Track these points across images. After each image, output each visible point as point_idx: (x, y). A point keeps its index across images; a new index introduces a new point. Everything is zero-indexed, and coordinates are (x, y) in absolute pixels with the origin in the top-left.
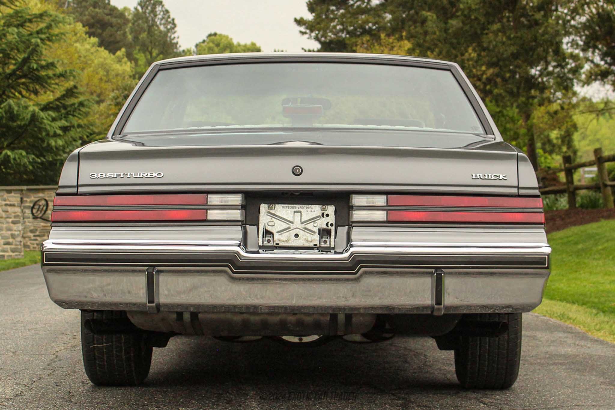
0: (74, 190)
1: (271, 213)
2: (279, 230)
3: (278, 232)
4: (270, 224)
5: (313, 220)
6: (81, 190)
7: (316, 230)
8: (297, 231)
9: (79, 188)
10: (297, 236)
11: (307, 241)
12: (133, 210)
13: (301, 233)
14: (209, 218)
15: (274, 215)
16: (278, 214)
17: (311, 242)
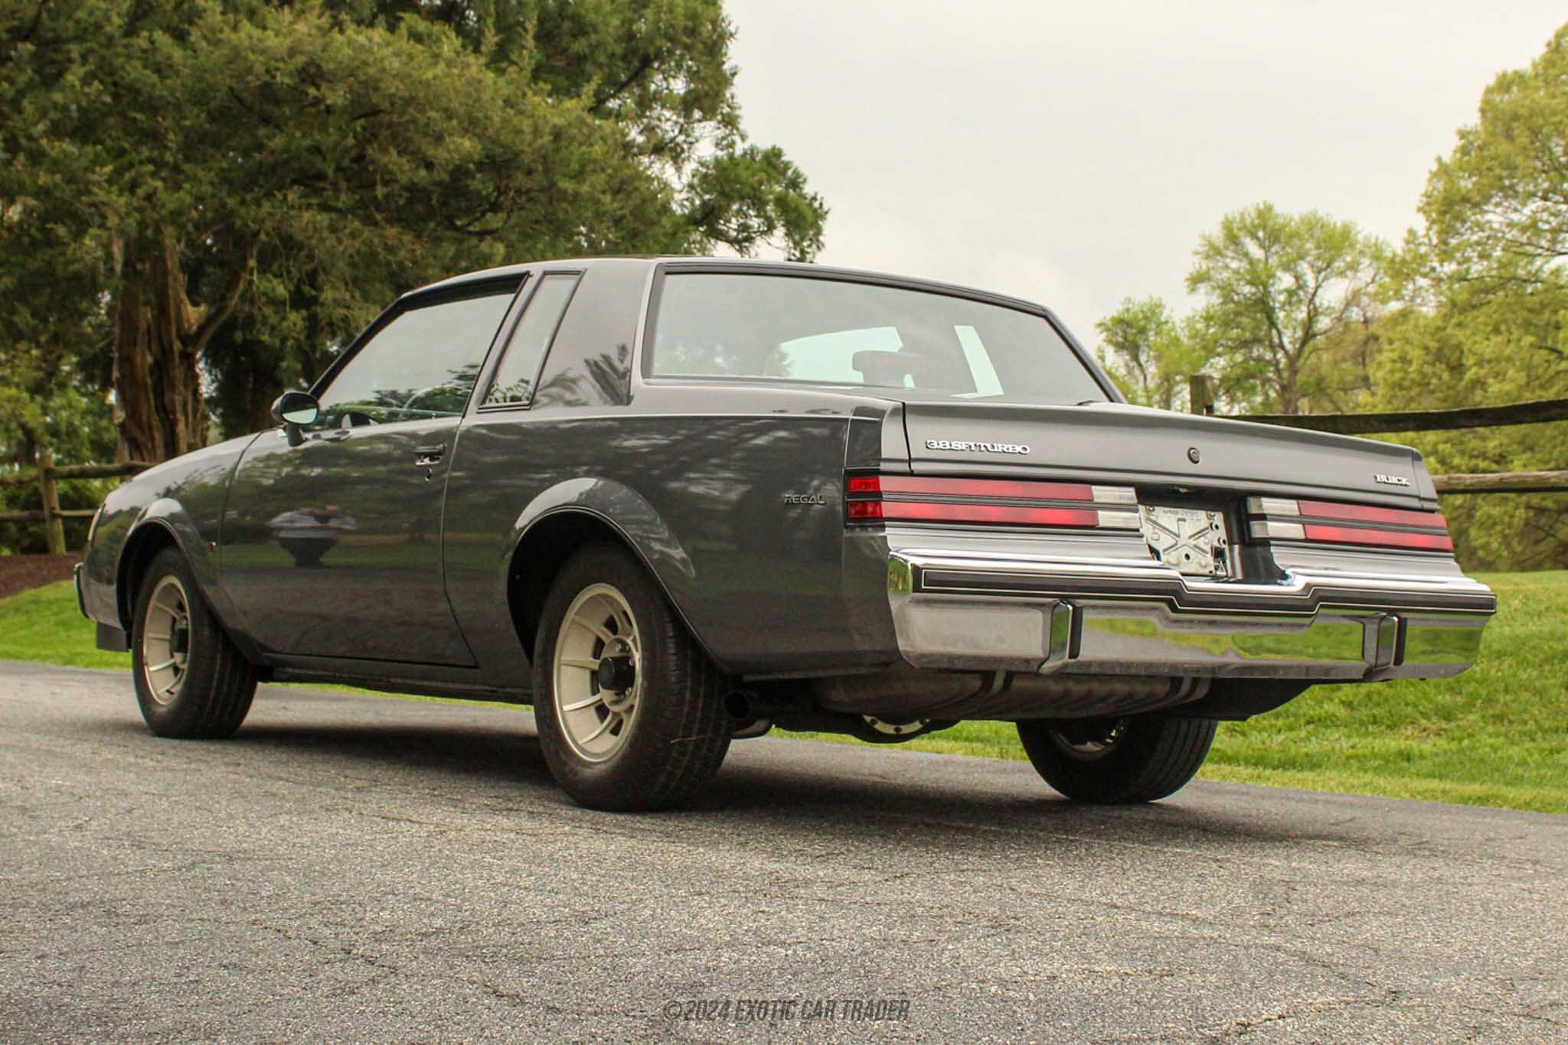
0: (904, 467)
1: (1151, 520)
2: (1166, 547)
3: (1165, 550)
4: (1156, 537)
5: (1200, 533)
6: (916, 467)
7: (1208, 548)
8: (1186, 550)
9: (912, 464)
10: (1187, 557)
11: (1201, 565)
12: (986, 504)
13: (1192, 554)
14: (1102, 524)
15: (1155, 522)
16: (1160, 521)
17: (1205, 567)
